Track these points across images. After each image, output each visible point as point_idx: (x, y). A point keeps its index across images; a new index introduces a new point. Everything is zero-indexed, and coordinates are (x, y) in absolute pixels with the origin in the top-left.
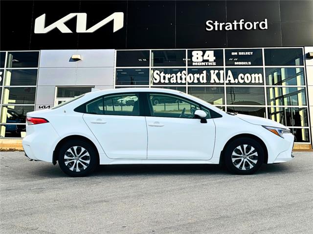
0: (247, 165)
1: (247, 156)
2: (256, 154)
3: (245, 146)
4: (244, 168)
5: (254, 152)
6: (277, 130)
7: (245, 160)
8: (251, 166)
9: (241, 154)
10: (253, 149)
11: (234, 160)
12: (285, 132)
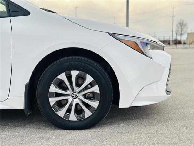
0: (79, 111)
1: (79, 92)
2: (96, 89)
3: (74, 73)
4: (73, 117)
5: (92, 85)
6: (138, 42)
7: (76, 101)
8: (88, 113)
9: (66, 89)
10: (89, 79)
11: (53, 101)
12: (154, 47)
